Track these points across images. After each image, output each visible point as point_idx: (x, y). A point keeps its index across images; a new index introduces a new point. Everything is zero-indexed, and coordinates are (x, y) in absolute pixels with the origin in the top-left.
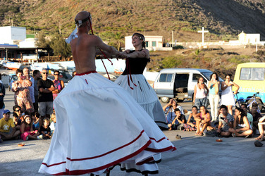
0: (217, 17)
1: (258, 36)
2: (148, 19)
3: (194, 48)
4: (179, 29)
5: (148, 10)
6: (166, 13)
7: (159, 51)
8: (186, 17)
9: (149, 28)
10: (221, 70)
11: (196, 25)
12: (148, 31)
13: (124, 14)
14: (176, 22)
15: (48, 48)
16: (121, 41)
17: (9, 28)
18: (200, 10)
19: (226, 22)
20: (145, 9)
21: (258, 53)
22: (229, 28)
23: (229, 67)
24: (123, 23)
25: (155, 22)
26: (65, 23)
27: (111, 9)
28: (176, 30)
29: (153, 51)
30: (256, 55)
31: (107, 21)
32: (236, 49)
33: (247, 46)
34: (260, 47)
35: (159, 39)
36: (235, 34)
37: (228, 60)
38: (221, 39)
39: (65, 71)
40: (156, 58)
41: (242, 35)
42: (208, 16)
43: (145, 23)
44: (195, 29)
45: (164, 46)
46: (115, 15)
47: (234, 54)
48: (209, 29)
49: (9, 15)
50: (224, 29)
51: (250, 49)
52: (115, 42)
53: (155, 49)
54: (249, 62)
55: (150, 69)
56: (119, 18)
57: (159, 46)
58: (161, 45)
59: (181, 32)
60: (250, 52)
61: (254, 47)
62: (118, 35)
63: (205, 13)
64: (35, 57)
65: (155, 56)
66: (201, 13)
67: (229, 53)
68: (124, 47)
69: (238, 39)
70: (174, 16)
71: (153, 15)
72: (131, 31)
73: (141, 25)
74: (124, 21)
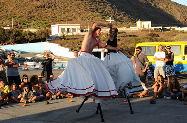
0: (120, 9)
1: (150, 23)
2: (69, 11)
3: (104, 32)
4: (93, 19)
5: (68, 5)
6: (82, 6)
7: (78, 35)
8: (97, 10)
9: (70, 18)
10: (125, 48)
11: (105, 15)
12: (69, 20)
13: (49, 8)
14: (90, 14)
16: (49, 28)
18: (108, 4)
19: (127, 13)
20: (66, 4)
21: (150, 35)
22: (129, 17)
23: (130, 46)
24: (49, 15)
25: (74, 14)
26: (3, 15)
27: (39, 4)
28: (91, 19)
29: (73, 35)
30: (149, 37)
31: (37, 13)
32: (135, 33)
33: (142, 30)
34: (151, 31)
35: (77, 27)
36: (134, 23)
37: (129, 41)
38: (124, 26)
39: (4, 53)
40: (76, 41)
41: (138, 23)
42: (113, 9)
43: (66, 14)
44: (104, 18)
45: (82, 31)
46: (43, 9)
47: (134, 36)
48: (114, 19)
50: (125, 18)
51: (144, 32)
52: (43, 29)
53: (75, 34)
54: (144, 42)
55: (72, 49)
56: (46, 11)
57: (78, 32)
58: (79, 31)
59: (93, 20)
60: (144, 34)
61: (147, 31)
62: (45, 23)
63: (111, 6)
65: (75, 39)
66: (108, 7)
67: (130, 36)
68: (51, 33)
69: (136, 25)
70: (88, 9)
71: (72, 8)
72: (55, 21)
73: (63, 16)
74: (50, 13)
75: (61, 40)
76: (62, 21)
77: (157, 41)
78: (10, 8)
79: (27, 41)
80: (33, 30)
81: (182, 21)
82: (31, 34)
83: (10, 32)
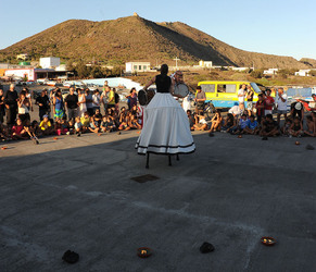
0: (185, 50)
1: (211, 63)
2: (140, 51)
4: (161, 58)
5: (140, 45)
7: (148, 72)
8: (166, 50)
9: (141, 57)
11: (171, 55)
12: (141, 59)
13: (125, 48)
14: (159, 53)
15: (74, 71)
16: (123, 66)
17: (49, 59)
18: (174, 45)
19: (191, 53)
21: (211, 73)
22: (193, 57)
24: (124, 54)
27: (116, 45)
28: (159, 58)
30: (210, 75)
31: (114, 53)
33: (204, 69)
34: (212, 70)
35: (148, 64)
36: (197, 62)
37: (192, 79)
38: (188, 65)
40: (146, 77)
41: (201, 62)
42: (179, 50)
43: (139, 54)
45: (151, 69)
46: (119, 49)
47: (196, 74)
48: (180, 58)
49: (50, 49)
50: (190, 57)
51: (206, 71)
52: (119, 66)
53: (145, 71)
56: (122, 50)
57: (148, 69)
60: (206, 73)
61: (208, 70)
62: (120, 61)
63: (177, 48)
64: (65, 77)
65: (145, 75)
66: (175, 48)
67: (194, 74)
68: (125, 69)
69: (198, 64)
70: (157, 49)
71: (144, 48)
72: (129, 59)
73: (136, 55)
74: (124, 52)
75: (134, 76)
76: (135, 59)
77: (217, 79)
78: (92, 48)
79: (105, 77)
80: (110, 67)
81: (238, 61)
82: (108, 70)
83: (91, 68)
